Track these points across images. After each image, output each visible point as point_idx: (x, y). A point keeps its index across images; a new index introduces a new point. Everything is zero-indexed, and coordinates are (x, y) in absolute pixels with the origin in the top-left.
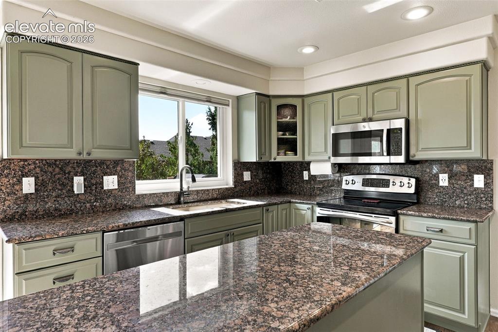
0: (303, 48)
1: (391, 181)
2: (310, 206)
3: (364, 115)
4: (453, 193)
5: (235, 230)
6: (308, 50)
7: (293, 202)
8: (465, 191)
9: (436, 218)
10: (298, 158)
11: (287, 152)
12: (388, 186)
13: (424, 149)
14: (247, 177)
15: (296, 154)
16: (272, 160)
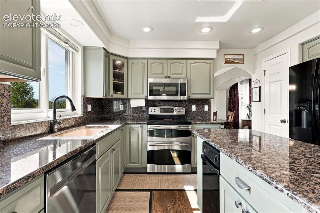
0: (144, 28)
1: (174, 109)
2: (141, 125)
3: (165, 75)
4: (197, 113)
5: (114, 146)
6: (147, 30)
7: (129, 124)
8: (202, 113)
9: (208, 124)
10: (124, 96)
11: (116, 92)
12: (173, 112)
13: (193, 94)
14: (89, 108)
15: (123, 94)
16: (110, 97)
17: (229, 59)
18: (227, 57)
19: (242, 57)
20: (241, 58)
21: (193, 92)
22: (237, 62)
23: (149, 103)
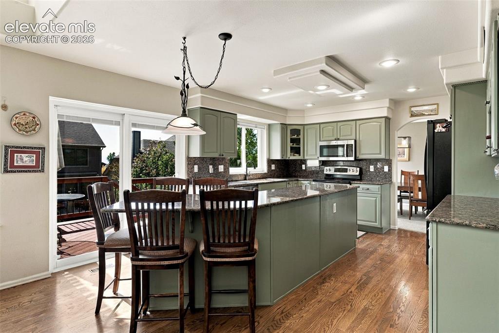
0: (307, 104)
1: (348, 169)
2: (309, 182)
3: (335, 137)
4: (376, 174)
7: (300, 180)
8: (381, 174)
10: (301, 158)
11: (295, 154)
12: (347, 172)
13: (363, 154)
14: (273, 167)
15: (300, 155)
16: (288, 159)
17: (416, 111)
18: (413, 109)
19: (435, 106)
20: (434, 108)
21: (363, 152)
22: (427, 114)
23: (324, 163)
